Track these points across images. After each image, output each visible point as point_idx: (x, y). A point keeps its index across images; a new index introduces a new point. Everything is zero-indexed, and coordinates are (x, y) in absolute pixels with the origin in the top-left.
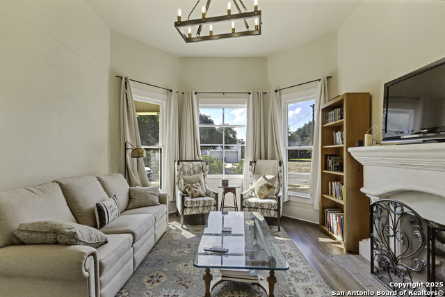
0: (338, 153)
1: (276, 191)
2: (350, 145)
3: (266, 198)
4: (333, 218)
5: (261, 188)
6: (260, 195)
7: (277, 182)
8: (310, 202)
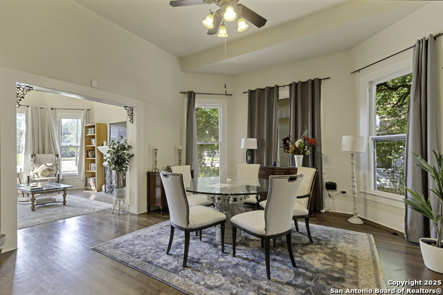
0: (93, 149)
1: (55, 172)
2: (98, 145)
3: (48, 176)
4: (91, 181)
5: (44, 171)
6: (43, 175)
7: (55, 167)
8: (78, 177)
